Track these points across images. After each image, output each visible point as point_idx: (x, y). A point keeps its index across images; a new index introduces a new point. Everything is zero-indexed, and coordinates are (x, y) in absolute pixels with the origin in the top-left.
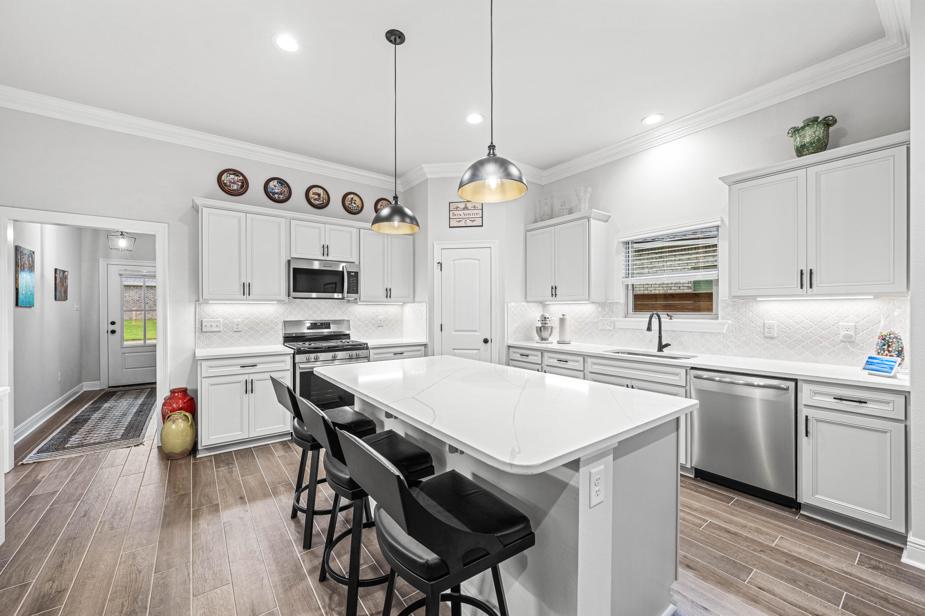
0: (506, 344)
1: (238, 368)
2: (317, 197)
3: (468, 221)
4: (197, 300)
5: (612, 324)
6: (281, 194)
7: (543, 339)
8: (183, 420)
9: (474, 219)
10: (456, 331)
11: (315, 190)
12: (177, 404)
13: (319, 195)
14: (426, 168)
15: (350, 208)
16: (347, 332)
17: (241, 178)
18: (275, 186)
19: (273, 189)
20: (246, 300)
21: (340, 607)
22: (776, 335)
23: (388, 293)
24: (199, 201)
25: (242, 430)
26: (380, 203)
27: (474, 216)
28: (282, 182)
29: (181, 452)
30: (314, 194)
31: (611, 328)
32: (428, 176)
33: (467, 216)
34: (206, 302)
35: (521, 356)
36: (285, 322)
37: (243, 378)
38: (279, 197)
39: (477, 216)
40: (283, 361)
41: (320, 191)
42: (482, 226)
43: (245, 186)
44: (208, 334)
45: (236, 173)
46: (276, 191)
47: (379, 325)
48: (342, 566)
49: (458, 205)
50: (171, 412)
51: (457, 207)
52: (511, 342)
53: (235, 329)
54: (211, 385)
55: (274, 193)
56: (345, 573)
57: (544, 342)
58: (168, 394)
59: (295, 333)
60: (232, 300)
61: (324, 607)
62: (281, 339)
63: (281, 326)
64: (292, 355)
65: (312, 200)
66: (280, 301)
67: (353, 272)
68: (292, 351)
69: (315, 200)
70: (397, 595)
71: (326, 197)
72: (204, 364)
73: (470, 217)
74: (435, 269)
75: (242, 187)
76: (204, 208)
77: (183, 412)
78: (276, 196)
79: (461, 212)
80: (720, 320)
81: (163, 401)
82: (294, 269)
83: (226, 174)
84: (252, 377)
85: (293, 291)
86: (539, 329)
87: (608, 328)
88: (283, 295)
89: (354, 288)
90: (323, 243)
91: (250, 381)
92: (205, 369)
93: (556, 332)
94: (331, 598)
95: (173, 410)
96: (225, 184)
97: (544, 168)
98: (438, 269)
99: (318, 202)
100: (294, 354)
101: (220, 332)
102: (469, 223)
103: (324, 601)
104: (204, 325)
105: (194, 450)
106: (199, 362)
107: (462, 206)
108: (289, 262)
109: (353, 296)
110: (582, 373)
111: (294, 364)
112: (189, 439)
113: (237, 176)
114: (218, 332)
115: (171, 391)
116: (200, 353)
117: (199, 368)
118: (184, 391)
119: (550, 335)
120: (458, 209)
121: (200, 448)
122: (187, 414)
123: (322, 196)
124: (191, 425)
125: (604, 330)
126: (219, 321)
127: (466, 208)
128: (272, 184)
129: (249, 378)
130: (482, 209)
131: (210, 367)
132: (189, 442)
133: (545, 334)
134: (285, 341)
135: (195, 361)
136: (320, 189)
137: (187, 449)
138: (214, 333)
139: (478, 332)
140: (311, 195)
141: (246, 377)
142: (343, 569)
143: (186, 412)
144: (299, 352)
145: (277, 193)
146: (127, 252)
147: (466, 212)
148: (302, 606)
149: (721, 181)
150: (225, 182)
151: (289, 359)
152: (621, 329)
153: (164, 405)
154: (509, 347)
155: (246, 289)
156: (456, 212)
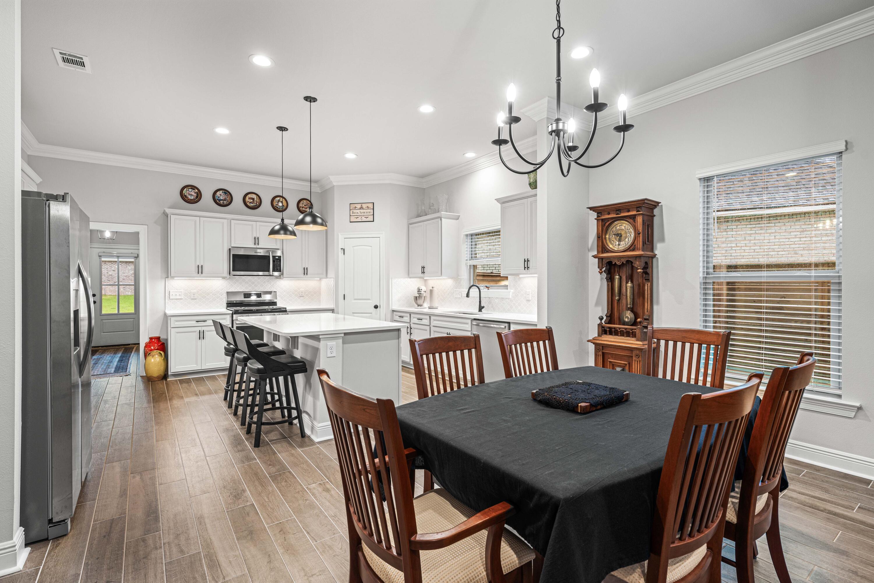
0: (390, 309)
1: (195, 322)
2: (252, 201)
3: (363, 218)
4: (166, 277)
6: (225, 200)
7: (418, 305)
8: (159, 356)
9: (367, 216)
10: (355, 299)
11: (250, 196)
12: (154, 346)
13: (253, 199)
14: (332, 178)
15: (277, 207)
16: (275, 301)
17: (197, 191)
18: (220, 195)
19: (219, 197)
20: (200, 277)
22: (530, 299)
23: (305, 271)
24: (168, 211)
25: (197, 364)
26: (302, 202)
27: (367, 214)
28: (226, 192)
29: (158, 376)
30: (249, 198)
32: (335, 184)
33: (363, 214)
34: (173, 278)
35: (399, 317)
36: (228, 293)
37: (198, 329)
38: (223, 203)
39: (370, 214)
40: (225, 319)
41: (254, 196)
42: (373, 221)
43: (199, 196)
44: (174, 300)
45: (193, 187)
46: (221, 198)
47: (301, 295)
49: (356, 205)
50: (150, 351)
51: (356, 207)
52: (395, 308)
53: (192, 298)
54: (177, 333)
55: (220, 200)
57: (419, 307)
58: (147, 340)
59: (236, 301)
60: (188, 276)
62: (225, 305)
63: (225, 295)
64: (231, 315)
65: (248, 204)
66: (224, 278)
67: (277, 256)
68: (231, 312)
69: (250, 203)
71: (258, 201)
72: (172, 318)
73: (364, 214)
74: (340, 253)
75: (197, 197)
76: (172, 216)
77: (159, 351)
78: (222, 202)
79: (358, 211)
80: (509, 290)
81: (145, 345)
82: (233, 255)
83: (186, 189)
84: (203, 328)
85: (233, 271)
86: (415, 298)
87: (459, 296)
88: (226, 274)
89: (277, 267)
90: (255, 236)
91: (202, 331)
92: (173, 323)
93: (428, 299)
95: (151, 350)
96: (186, 196)
97: (423, 176)
98: (342, 253)
99: (252, 205)
100: (232, 314)
101: (182, 299)
102: (364, 219)
104: (171, 294)
105: (165, 376)
106: (169, 318)
107: (359, 206)
108: (230, 249)
109: (276, 274)
110: (428, 327)
111: (232, 321)
112: (162, 368)
113: (194, 189)
114: (181, 299)
115: (150, 338)
116: (169, 312)
117: (169, 321)
118: (158, 338)
119: (423, 302)
120: (356, 209)
121: (169, 374)
122: (161, 352)
123: (255, 200)
124: (164, 359)
125: (455, 298)
126: (181, 292)
127: (361, 208)
128: (218, 194)
129: (202, 329)
130: (373, 209)
131: (176, 321)
132: (162, 370)
133: (420, 302)
134: (227, 307)
135: (166, 317)
136: (254, 195)
137: (161, 375)
138: (178, 300)
139: (371, 300)
140: (247, 199)
141: (200, 328)
143: (160, 351)
144: (236, 312)
145: (222, 200)
146: (110, 240)
147: (362, 211)
149: (496, 201)
150: (186, 194)
151: (229, 318)
153: (145, 347)
154: (393, 311)
155: (200, 270)
156: (354, 211)
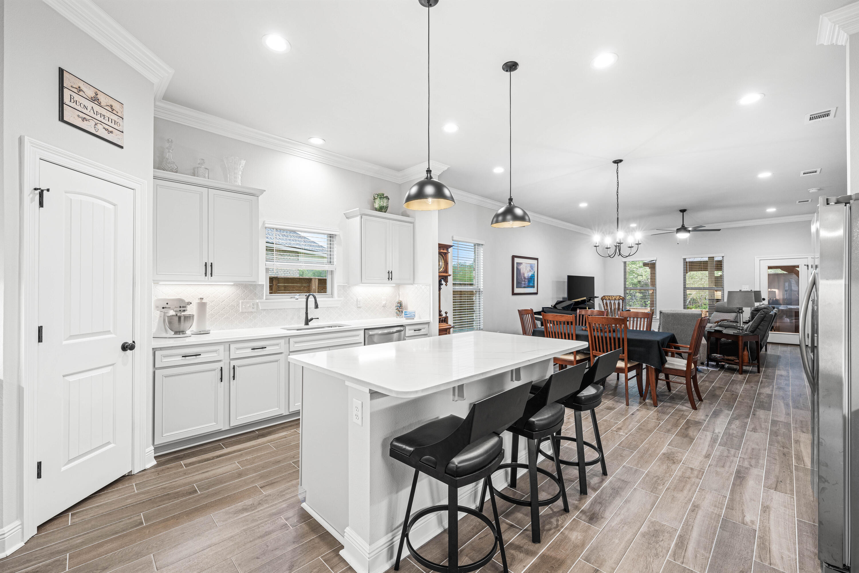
0: (151, 347)
3: (99, 126)
5: (255, 306)
9: (110, 129)
10: (72, 337)
21: (552, 522)
27: (110, 124)
31: (255, 310)
33: (99, 118)
35: (184, 358)
48: (516, 535)
49: (81, 84)
51: (80, 89)
56: (522, 531)
61: (559, 530)
70: (525, 498)
73: (103, 120)
79: (88, 104)
80: (336, 298)
87: (251, 310)
94: (550, 530)
102: (102, 132)
103: (554, 533)
107: (88, 91)
120: (82, 94)
125: (246, 312)
127: (96, 101)
139: (111, 334)
142: (518, 533)
147: (97, 108)
148: (567, 543)
152: (265, 310)
154: (155, 350)
156: (76, 97)
